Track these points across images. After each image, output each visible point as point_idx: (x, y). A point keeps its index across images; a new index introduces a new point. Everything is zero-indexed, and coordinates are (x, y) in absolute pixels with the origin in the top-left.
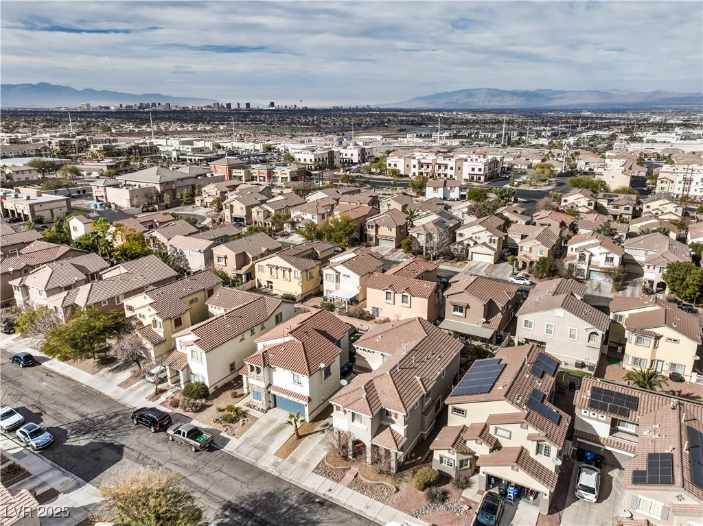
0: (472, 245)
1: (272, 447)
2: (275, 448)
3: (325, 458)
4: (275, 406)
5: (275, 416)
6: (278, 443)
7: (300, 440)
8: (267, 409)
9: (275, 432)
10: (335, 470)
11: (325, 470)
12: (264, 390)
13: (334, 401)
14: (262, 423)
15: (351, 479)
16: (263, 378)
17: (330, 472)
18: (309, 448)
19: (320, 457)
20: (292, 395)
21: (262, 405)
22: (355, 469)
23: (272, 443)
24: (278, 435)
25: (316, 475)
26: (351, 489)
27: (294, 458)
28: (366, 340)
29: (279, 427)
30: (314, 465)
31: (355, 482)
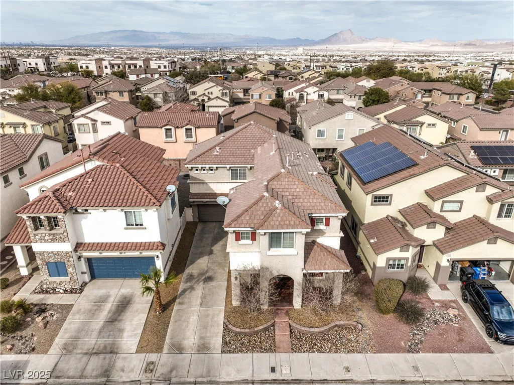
0: (206, 100)
1: (124, 342)
2: (132, 341)
3: (228, 323)
4: (93, 277)
5: (102, 292)
6: (132, 331)
7: (167, 312)
8: (82, 286)
9: (116, 316)
10: (255, 336)
11: (240, 340)
12: (70, 256)
13: (233, 225)
14: (82, 310)
15: (287, 338)
16: (65, 234)
17: (249, 341)
18: (189, 318)
19: (218, 325)
20: (129, 248)
21: (70, 282)
22: (282, 322)
23: (121, 335)
24: (124, 318)
25: (232, 355)
26: (301, 353)
27: (176, 343)
28: (201, 157)
29: (118, 306)
30: (217, 341)
31: (297, 341)
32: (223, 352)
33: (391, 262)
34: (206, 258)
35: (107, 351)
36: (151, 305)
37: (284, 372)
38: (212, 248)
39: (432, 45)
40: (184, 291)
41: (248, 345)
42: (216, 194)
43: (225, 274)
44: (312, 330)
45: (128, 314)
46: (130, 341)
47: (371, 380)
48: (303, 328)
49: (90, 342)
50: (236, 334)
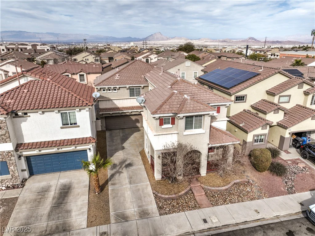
1: (74, 220)
2: (81, 218)
3: (156, 193)
4: (31, 174)
5: (43, 184)
6: (78, 211)
7: (104, 191)
8: (22, 182)
9: (61, 200)
10: (180, 199)
11: (170, 204)
12: (11, 155)
13: (158, 112)
14: (28, 201)
15: (204, 197)
16: (7, 135)
17: (178, 204)
18: (124, 194)
19: (149, 195)
20: (65, 144)
21: (11, 179)
22: (196, 186)
23: (69, 215)
24: (68, 201)
25: (168, 216)
26: (219, 205)
27: (120, 214)
28: (106, 81)
29: (61, 193)
30: (153, 207)
31: (212, 197)
32: (161, 215)
33: (256, 138)
34: (121, 152)
35: (60, 230)
36: (89, 189)
37: (214, 221)
38: (123, 145)
39: (205, 41)
40: (112, 176)
41: (178, 206)
42: (118, 108)
43: (140, 161)
44: (220, 188)
45: (71, 198)
46: (79, 218)
47: (277, 216)
48: (214, 188)
49: (42, 225)
50: (166, 200)
